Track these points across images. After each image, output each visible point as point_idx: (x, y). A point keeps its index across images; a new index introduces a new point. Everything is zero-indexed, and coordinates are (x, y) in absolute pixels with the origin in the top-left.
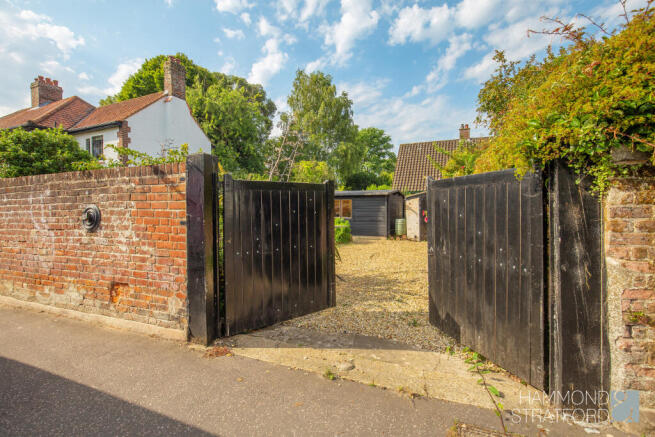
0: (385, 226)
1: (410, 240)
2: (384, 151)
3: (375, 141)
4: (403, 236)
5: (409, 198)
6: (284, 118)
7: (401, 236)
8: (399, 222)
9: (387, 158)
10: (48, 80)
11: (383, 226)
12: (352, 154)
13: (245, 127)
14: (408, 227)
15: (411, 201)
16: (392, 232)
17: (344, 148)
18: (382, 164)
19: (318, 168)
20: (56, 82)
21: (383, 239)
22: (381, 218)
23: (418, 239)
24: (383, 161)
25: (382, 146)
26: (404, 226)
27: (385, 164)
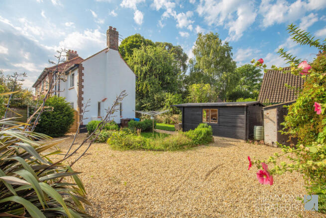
0: (244, 131)
1: (268, 145)
2: (256, 78)
3: (250, 72)
4: (261, 141)
5: (267, 109)
6: (191, 62)
7: (258, 141)
8: (257, 129)
9: (258, 82)
10: (73, 51)
11: (242, 131)
12: (231, 80)
13: (166, 67)
14: (266, 133)
15: (268, 111)
16: (250, 137)
17: (226, 76)
18: (255, 86)
19: (204, 88)
20: (76, 52)
21: (242, 141)
22: (240, 125)
23: (275, 146)
24: (255, 84)
25: (255, 75)
26: (262, 132)
27: (257, 86)
